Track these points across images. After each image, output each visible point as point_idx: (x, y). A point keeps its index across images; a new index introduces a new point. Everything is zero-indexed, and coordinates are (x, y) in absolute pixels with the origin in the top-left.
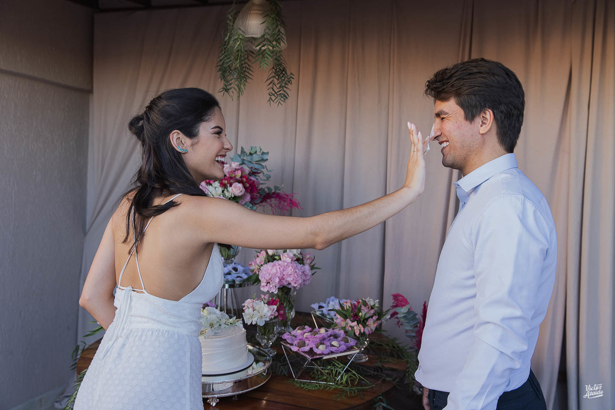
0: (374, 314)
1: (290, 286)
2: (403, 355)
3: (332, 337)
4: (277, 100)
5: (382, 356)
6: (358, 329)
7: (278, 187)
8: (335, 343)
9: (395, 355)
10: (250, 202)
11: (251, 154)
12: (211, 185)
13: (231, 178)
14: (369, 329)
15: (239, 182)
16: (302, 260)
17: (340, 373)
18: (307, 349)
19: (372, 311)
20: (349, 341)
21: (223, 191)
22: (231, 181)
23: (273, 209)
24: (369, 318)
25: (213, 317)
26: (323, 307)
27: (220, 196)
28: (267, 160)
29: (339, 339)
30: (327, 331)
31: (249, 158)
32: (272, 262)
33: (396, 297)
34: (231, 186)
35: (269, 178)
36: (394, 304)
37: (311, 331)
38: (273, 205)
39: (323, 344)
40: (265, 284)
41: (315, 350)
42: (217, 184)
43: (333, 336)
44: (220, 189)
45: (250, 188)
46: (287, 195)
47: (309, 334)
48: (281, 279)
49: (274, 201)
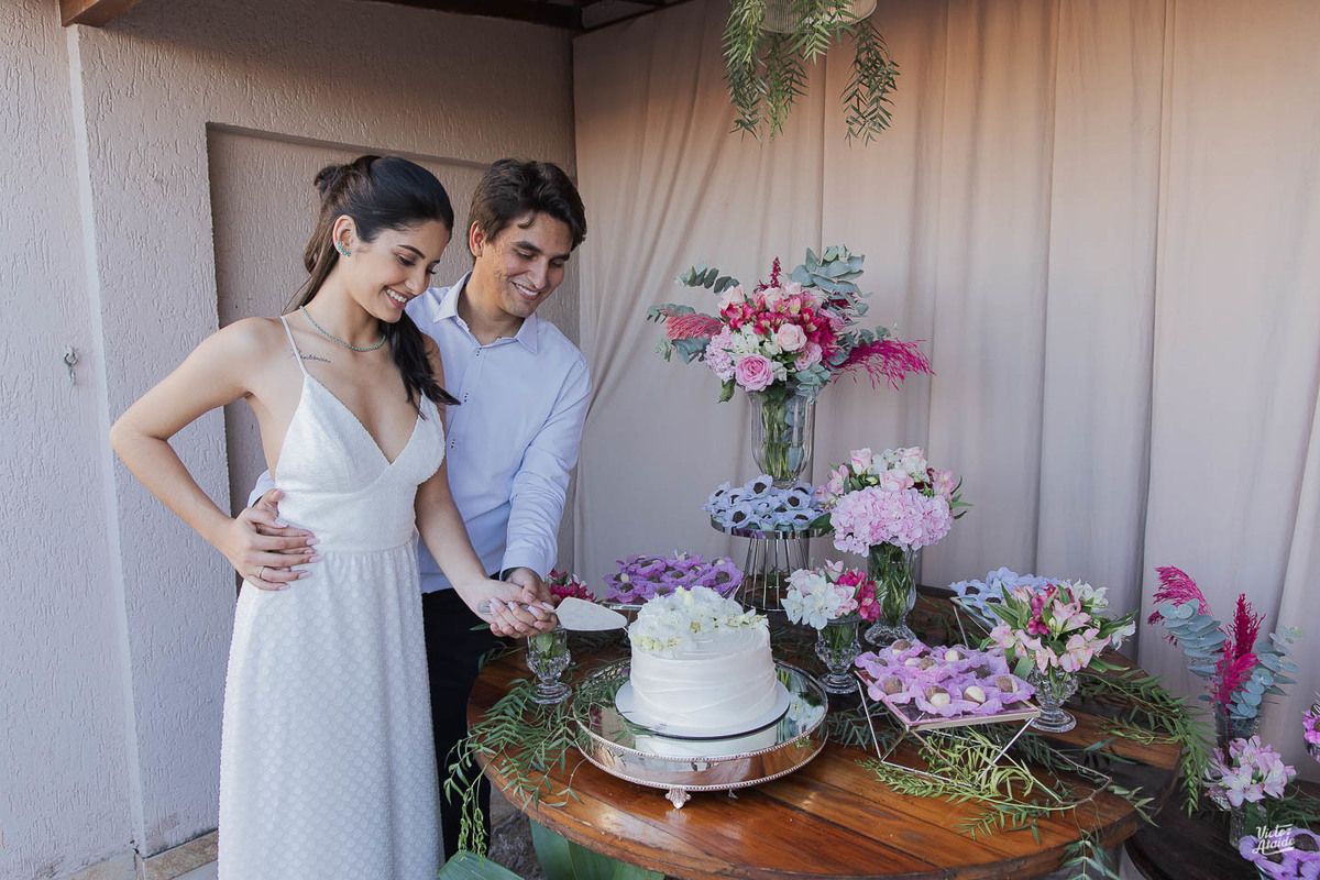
0: (1090, 625)
1: (897, 544)
2: (1172, 724)
3: (973, 674)
4: (864, 130)
5: (1116, 721)
6: (1045, 656)
7: (885, 330)
8: (975, 692)
9: (1152, 722)
10: (821, 363)
11: (825, 262)
12: (739, 331)
13: (779, 314)
14: (1074, 660)
15: (795, 322)
16: (930, 486)
17: (986, 764)
18: (904, 698)
19: (1084, 617)
20: (1015, 688)
21: (761, 344)
22: (778, 320)
23: (874, 376)
24: (1075, 632)
25: (703, 608)
26: (976, 591)
27: (754, 352)
28: (861, 272)
29: (990, 679)
30: (962, 657)
31: (822, 272)
32: (860, 490)
33: (1166, 574)
34: (776, 332)
35: (866, 311)
36: (1162, 591)
37: (920, 656)
38: (873, 368)
39: (943, 691)
40: (843, 536)
41: (922, 705)
42: (748, 329)
43: (975, 669)
44: (755, 339)
45: (819, 334)
46: (902, 346)
47: (918, 660)
48: (874, 530)
49: (876, 360)
